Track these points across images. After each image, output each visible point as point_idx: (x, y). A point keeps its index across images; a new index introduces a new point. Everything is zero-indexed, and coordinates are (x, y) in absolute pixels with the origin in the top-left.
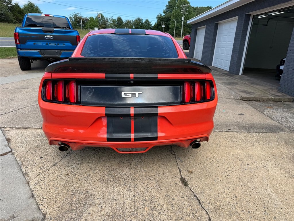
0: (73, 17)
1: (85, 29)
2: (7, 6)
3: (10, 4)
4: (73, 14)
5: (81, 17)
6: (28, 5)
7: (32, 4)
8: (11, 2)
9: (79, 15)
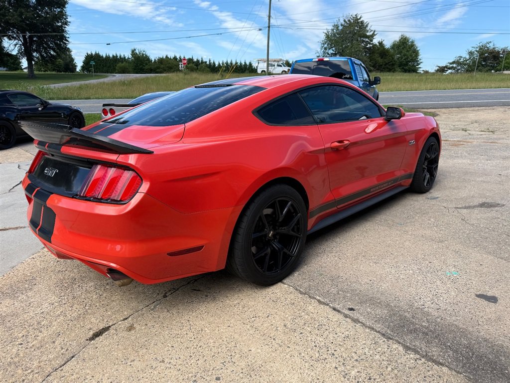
0: (476, 51)
1: (496, 71)
2: (365, 48)
3: (370, 44)
4: (479, 45)
5: (494, 48)
6: (400, 40)
7: (405, 39)
8: (372, 41)
9: (491, 46)
